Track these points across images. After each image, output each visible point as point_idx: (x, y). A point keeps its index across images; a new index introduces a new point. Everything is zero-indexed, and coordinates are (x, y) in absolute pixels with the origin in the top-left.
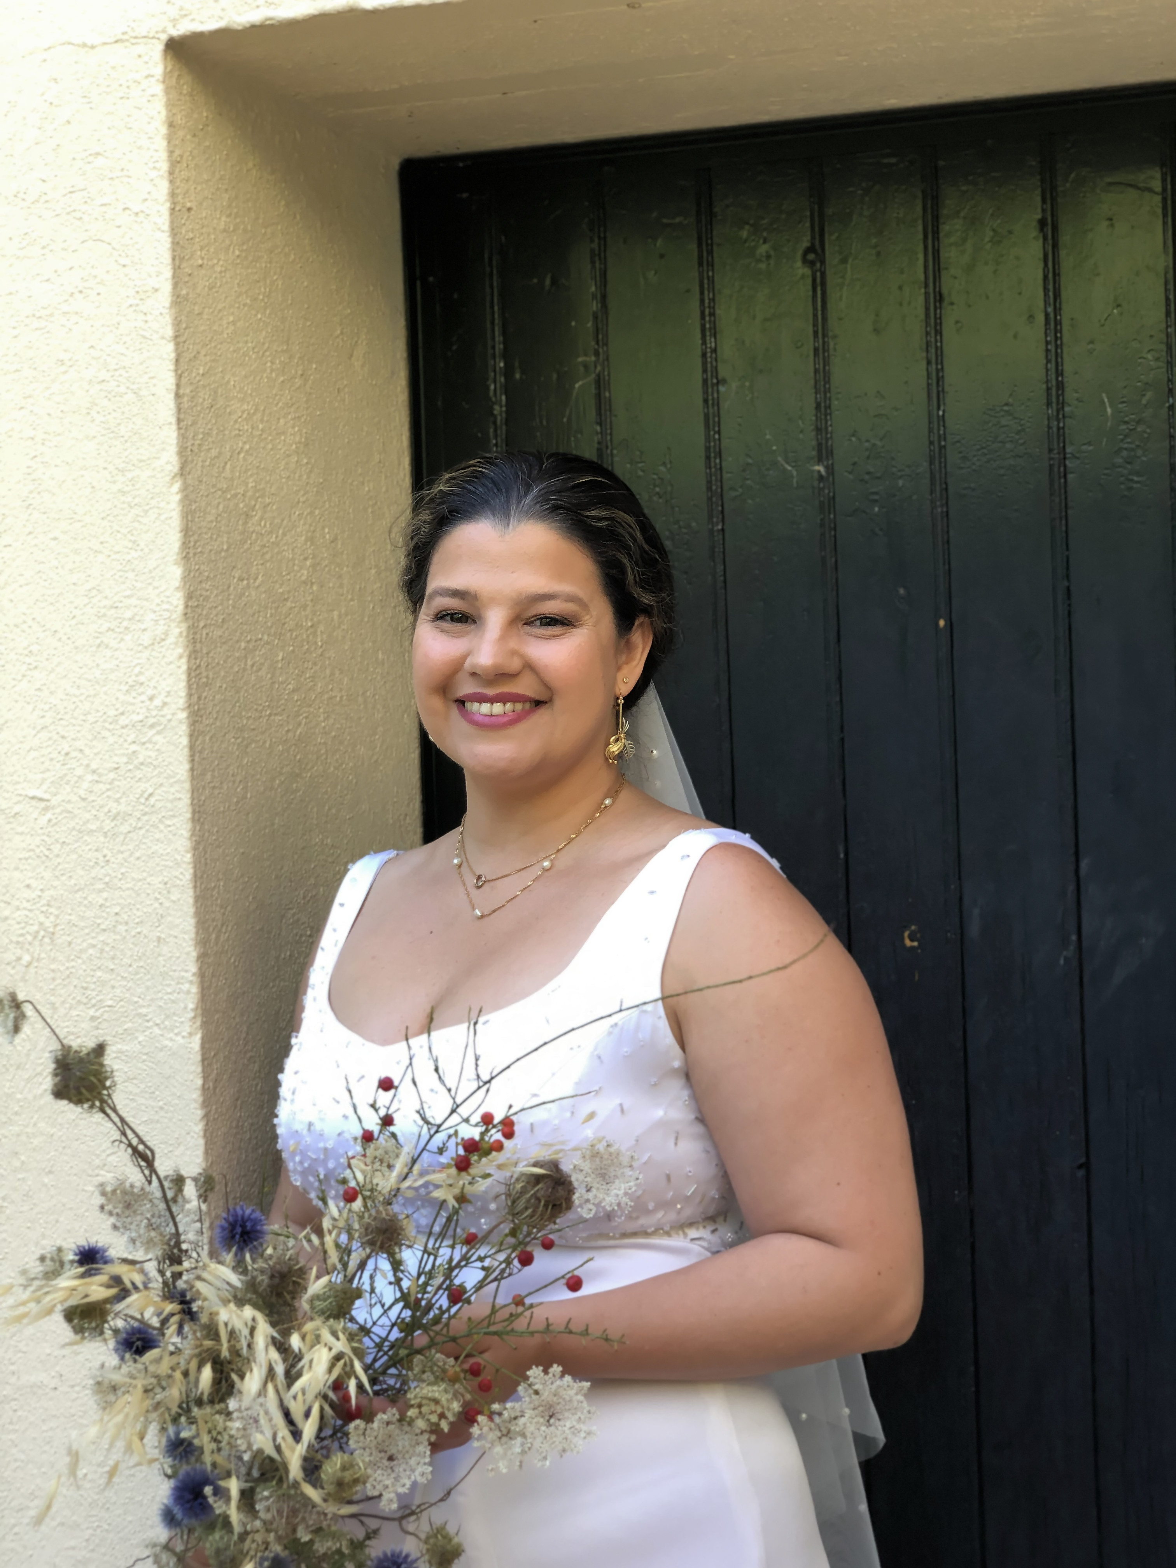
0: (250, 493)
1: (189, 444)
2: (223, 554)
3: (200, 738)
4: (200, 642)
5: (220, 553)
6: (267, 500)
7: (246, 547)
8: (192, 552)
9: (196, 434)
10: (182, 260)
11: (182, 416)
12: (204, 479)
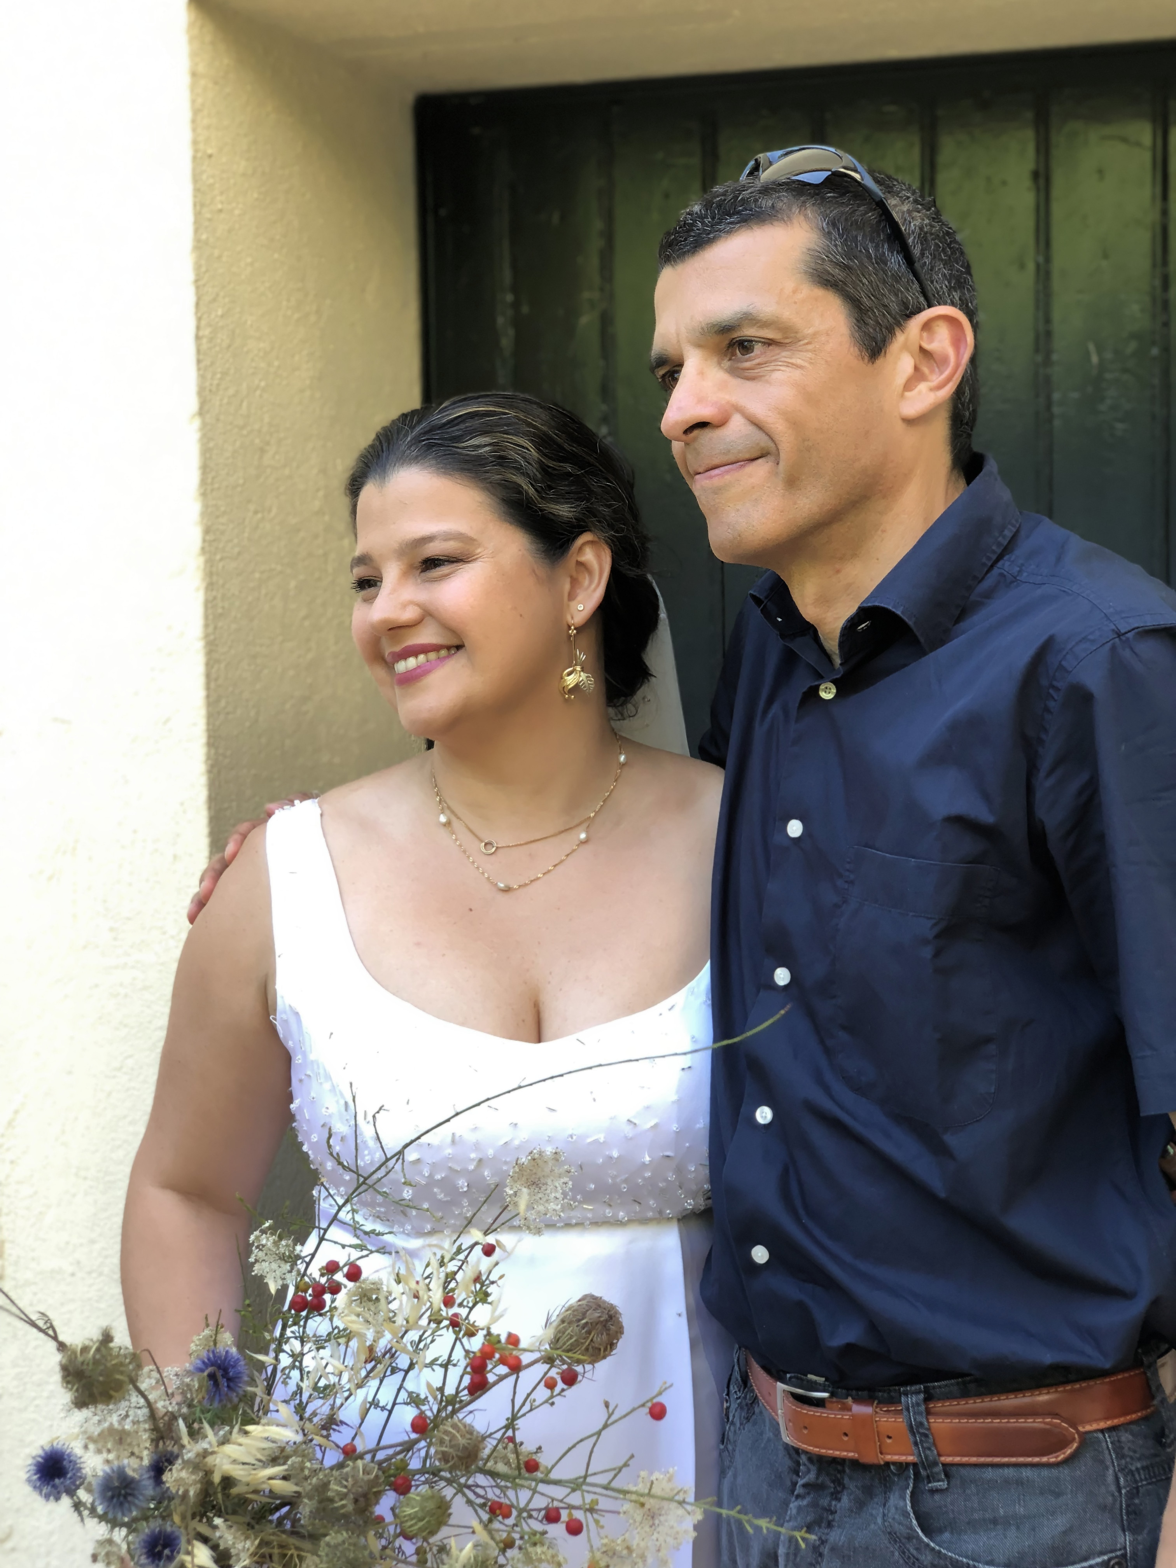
1: (208, 384)
3: (216, 666)
8: (209, 487)
9: (214, 374)
10: (202, 205)
11: (201, 357)
12: (222, 417)
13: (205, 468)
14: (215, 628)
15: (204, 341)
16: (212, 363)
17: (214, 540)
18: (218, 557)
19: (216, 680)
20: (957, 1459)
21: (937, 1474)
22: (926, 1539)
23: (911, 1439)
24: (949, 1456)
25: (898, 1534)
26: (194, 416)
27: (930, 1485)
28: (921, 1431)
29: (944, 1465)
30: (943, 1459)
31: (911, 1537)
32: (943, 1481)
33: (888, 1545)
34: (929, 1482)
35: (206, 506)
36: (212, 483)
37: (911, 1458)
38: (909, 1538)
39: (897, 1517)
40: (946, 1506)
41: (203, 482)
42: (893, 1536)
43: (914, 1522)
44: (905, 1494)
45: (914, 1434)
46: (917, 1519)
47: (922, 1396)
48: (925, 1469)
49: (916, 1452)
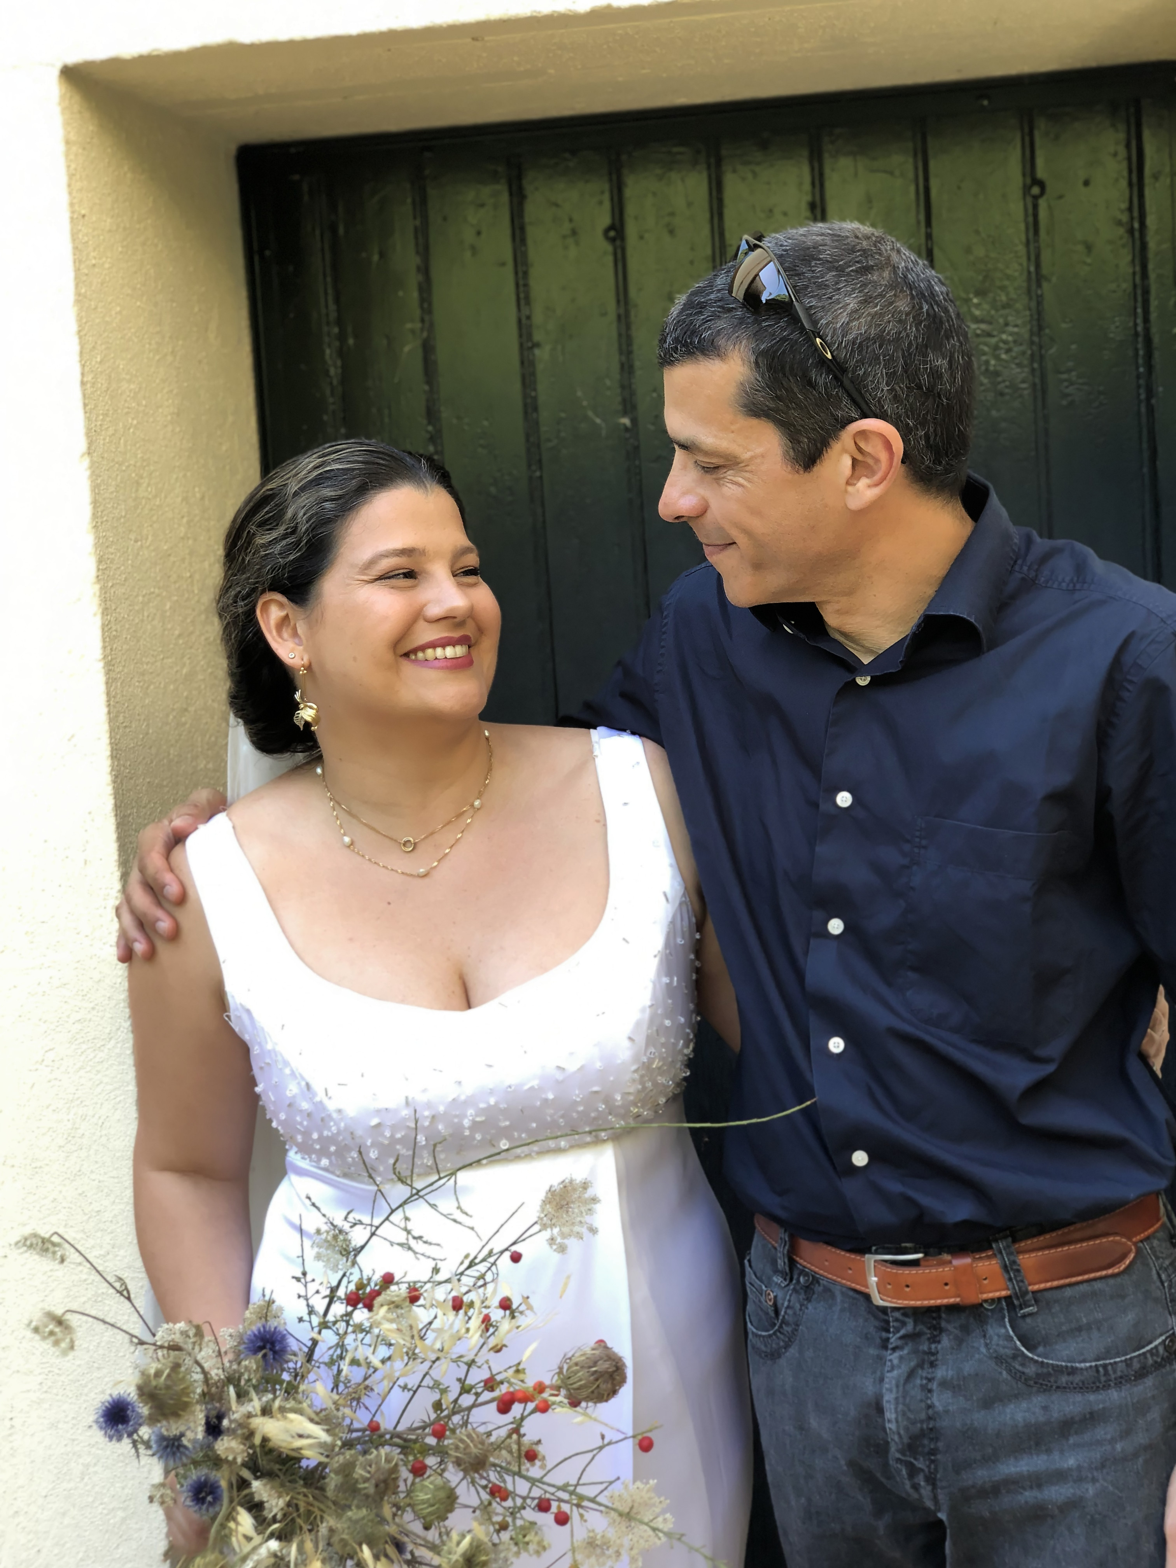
0: (138, 464)
1: (93, 425)
2: (122, 520)
3: (114, 684)
4: (110, 600)
5: (120, 519)
6: (152, 468)
7: (139, 511)
8: (99, 520)
9: (98, 415)
10: (80, 261)
11: (87, 401)
12: (106, 455)
13: (95, 503)
14: (111, 649)
15: (89, 385)
16: (96, 406)
17: (106, 569)
18: (110, 584)
19: (114, 697)
20: (1042, 1286)
21: (1028, 1301)
22: (1030, 1355)
23: (1006, 1276)
24: (1035, 1284)
25: (1004, 1357)
26: (83, 455)
27: (1022, 1312)
28: (1015, 1267)
29: (1033, 1292)
30: (1030, 1288)
31: (1017, 1354)
32: (1032, 1305)
33: (996, 1368)
34: (1021, 1309)
35: (98, 538)
36: (102, 517)
37: (1004, 1293)
38: (1014, 1357)
39: (1001, 1342)
40: (1038, 1326)
41: (94, 516)
42: (999, 1359)
43: (1018, 1343)
44: (1004, 1323)
45: (1008, 1272)
46: (1020, 1340)
47: (1010, 1239)
48: (1018, 1299)
49: (1010, 1286)
